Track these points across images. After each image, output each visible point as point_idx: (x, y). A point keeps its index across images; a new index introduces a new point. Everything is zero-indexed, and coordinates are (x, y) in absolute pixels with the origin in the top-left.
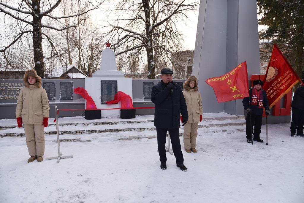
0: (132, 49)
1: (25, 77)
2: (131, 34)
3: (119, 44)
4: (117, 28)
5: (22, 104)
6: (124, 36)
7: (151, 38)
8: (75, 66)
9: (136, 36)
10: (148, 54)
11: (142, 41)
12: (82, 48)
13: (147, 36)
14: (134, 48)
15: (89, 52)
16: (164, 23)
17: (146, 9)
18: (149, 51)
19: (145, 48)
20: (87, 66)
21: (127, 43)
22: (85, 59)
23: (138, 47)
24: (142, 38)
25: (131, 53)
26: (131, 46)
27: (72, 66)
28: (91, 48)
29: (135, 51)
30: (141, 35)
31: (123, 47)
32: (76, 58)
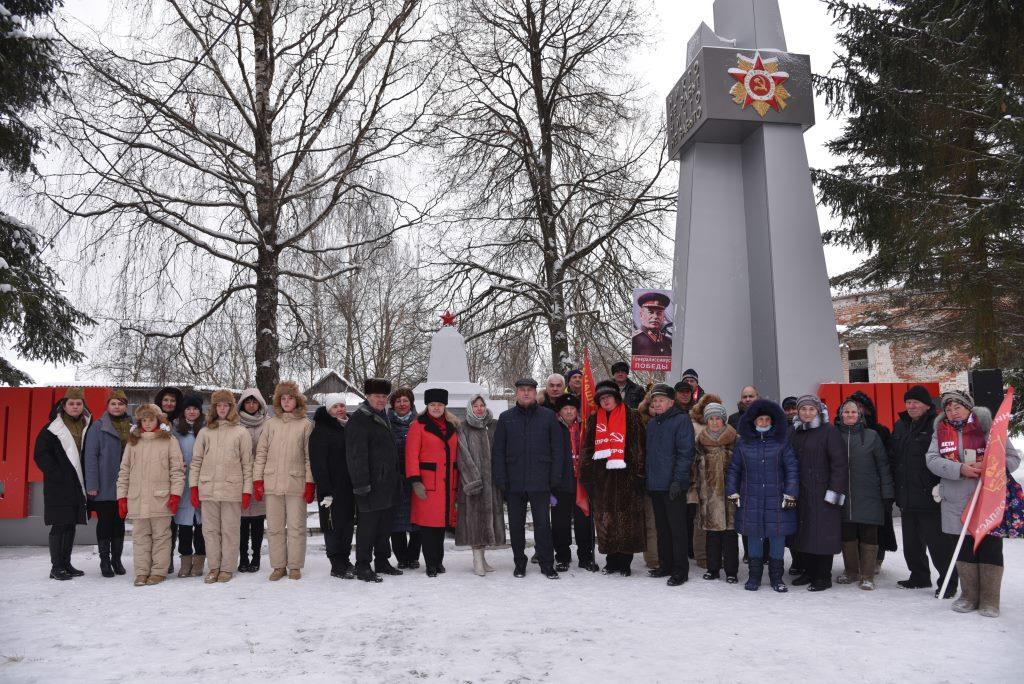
0: (510, 324)
2: (504, 283)
3: (473, 310)
4: (467, 267)
6: (488, 288)
7: (561, 293)
8: (337, 373)
9: (518, 289)
10: (553, 335)
11: (536, 301)
12: (358, 315)
13: (549, 288)
14: (512, 322)
15: (378, 328)
16: (594, 251)
17: (545, 214)
18: (557, 327)
19: (544, 320)
20: (371, 371)
21: (495, 307)
22: (368, 350)
23: (525, 318)
24: (535, 293)
25: (506, 335)
26: (504, 315)
27: (327, 371)
28: (386, 317)
29: (517, 326)
30: (534, 285)
31: (484, 319)
32: (340, 348)
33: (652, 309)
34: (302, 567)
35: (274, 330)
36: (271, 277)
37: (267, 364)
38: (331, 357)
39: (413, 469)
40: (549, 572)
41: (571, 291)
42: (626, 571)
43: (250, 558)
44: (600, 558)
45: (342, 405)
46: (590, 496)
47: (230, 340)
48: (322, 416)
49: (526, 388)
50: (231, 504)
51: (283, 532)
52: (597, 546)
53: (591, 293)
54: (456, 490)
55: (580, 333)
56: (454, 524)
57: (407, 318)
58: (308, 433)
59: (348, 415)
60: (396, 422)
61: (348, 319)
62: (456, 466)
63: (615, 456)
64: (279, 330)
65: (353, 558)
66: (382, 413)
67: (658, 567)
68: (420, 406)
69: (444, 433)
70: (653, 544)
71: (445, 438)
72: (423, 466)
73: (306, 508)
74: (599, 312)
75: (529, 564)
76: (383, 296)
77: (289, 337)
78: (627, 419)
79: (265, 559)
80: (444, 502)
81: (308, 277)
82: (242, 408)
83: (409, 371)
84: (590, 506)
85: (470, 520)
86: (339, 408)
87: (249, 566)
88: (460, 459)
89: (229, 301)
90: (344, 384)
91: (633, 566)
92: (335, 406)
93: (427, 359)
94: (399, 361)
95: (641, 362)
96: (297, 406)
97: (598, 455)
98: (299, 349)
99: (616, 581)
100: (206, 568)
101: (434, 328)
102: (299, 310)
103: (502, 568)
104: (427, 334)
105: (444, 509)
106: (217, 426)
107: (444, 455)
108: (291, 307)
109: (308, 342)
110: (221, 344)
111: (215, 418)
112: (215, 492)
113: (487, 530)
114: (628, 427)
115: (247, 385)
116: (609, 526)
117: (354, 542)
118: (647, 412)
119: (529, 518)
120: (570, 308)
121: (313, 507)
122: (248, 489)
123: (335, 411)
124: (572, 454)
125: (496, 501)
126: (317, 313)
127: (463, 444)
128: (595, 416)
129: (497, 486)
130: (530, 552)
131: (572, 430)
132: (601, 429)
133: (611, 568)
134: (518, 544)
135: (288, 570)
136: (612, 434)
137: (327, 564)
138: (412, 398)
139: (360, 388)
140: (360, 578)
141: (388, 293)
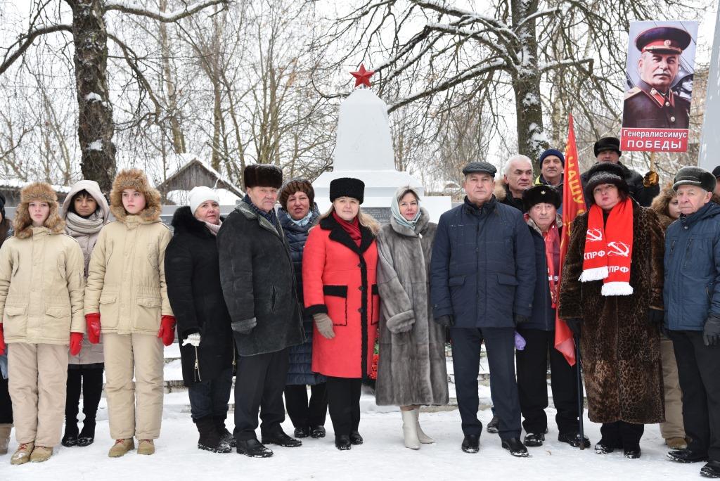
0: (454, 84)
1: (115, 192)
2: (447, 20)
3: (400, 63)
5: (102, 273)
6: (421, 29)
7: (533, 34)
8: (202, 160)
9: (467, 29)
10: (520, 98)
11: (493, 48)
12: (229, 74)
13: (515, 25)
14: (457, 80)
15: (260, 93)
18: (525, 86)
19: (505, 77)
20: (251, 159)
21: (432, 57)
22: (244, 127)
23: (477, 73)
24: (492, 34)
25: (449, 101)
26: (445, 70)
27: (187, 158)
28: (271, 77)
29: (465, 87)
30: (491, 22)
31: (415, 77)
32: (205, 124)
33: (658, 54)
34: (157, 436)
35: (105, 95)
36: (94, 13)
37: (96, 146)
38: (190, 137)
39: (314, 295)
40: (514, 446)
41: (549, 29)
42: (633, 450)
43: (81, 426)
44: (592, 430)
45: (215, 204)
46: (576, 337)
47: (37, 111)
48: (184, 220)
49: (480, 177)
50: (53, 347)
51: (129, 387)
52: (586, 411)
53: (580, 31)
54: (377, 323)
55: (561, 96)
56: (374, 375)
57: (301, 78)
58: (164, 245)
59: (222, 219)
60: (290, 229)
61: (215, 80)
62: (375, 289)
63: (614, 277)
64: (113, 96)
65: (230, 423)
66: (270, 215)
67: (684, 447)
68: (324, 205)
69: (358, 243)
70: (675, 410)
71: (360, 250)
72: (329, 290)
73: (162, 351)
74: (591, 61)
75: (484, 434)
76: (266, 46)
77: (128, 107)
78: (635, 223)
79: (101, 427)
80: (359, 342)
81: (151, 15)
82: (71, 208)
83: (306, 158)
84: (576, 351)
85: (397, 368)
86: (211, 208)
87: (78, 436)
88: (381, 280)
89: (31, 50)
90: (213, 177)
91: (643, 443)
92: (205, 205)
93: (331, 139)
94: (291, 143)
95: (636, 139)
96: (147, 206)
97: (588, 275)
98: (143, 124)
99: (617, 462)
100: (13, 443)
101: (342, 91)
102: (141, 67)
103: (445, 438)
104: (332, 101)
105: (359, 352)
106: (31, 236)
107: (358, 273)
108: (129, 61)
109: (157, 114)
110: (23, 116)
111: (27, 223)
112: (29, 331)
113: (421, 382)
114: (636, 234)
115: (67, 178)
116: (606, 380)
117: (232, 401)
118: (665, 211)
119: (484, 367)
120: (547, 56)
121: (173, 351)
122: (79, 326)
123: (204, 212)
124: (548, 275)
125: (435, 344)
126: (168, 71)
127: (386, 260)
128: (586, 217)
129: (436, 320)
130: (485, 416)
131: (548, 240)
132: (594, 236)
133: (609, 444)
134: (468, 405)
135: (136, 441)
136: (612, 244)
137: (192, 431)
138: (311, 195)
139: (236, 181)
140: (239, 452)
141: (272, 41)
